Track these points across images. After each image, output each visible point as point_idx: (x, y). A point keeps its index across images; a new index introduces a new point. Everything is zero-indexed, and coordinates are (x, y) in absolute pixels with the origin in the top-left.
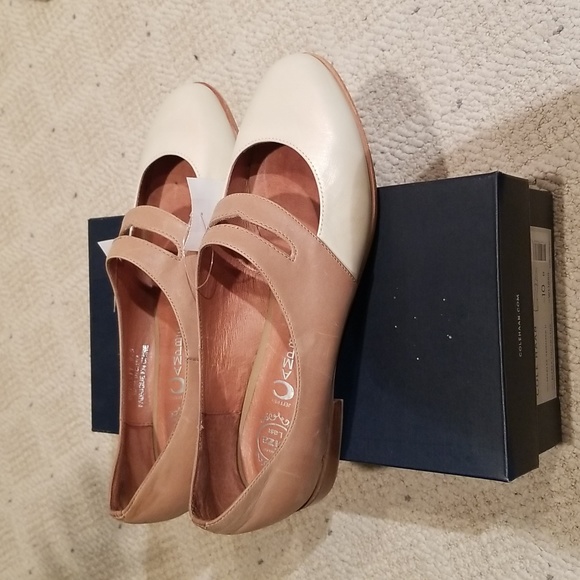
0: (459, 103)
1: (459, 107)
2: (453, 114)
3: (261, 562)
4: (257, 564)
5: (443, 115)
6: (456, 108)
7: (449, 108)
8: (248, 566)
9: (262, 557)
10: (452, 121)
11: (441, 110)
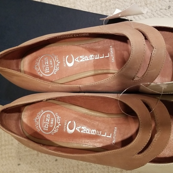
0: (169, 7)
1: (169, 9)
2: (165, 11)
3: (19, 165)
4: (17, 165)
5: (161, 9)
6: (167, 8)
7: (164, 8)
8: (12, 165)
9: (21, 163)
10: (164, 13)
11: (161, 7)
